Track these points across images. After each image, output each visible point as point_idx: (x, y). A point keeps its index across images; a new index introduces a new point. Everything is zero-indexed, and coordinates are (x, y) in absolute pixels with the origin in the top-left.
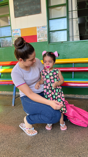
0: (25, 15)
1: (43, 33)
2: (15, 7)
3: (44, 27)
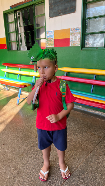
0: (60, 14)
1: (76, 36)
2: (50, 5)
3: (78, 29)
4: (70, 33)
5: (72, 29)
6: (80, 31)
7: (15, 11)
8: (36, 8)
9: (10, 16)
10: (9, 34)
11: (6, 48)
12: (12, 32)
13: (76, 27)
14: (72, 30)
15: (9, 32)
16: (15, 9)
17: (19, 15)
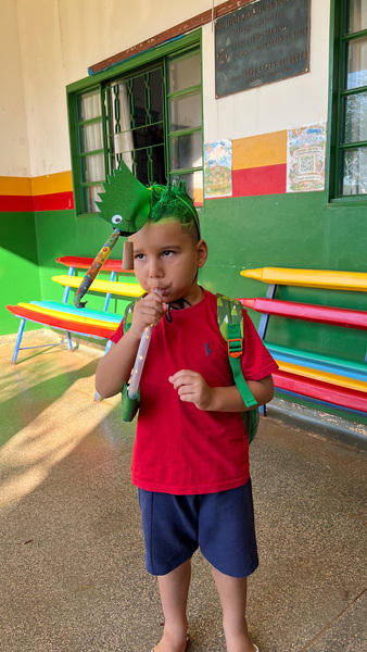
0: (251, 84)
1: (310, 155)
2: (219, 55)
3: (315, 131)
4: (288, 145)
5: (294, 131)
6: (324, 137)
7: (105, 83)
8: (172, 68)
9: (89, 99)
10: (84, 158)
11: (72, 207)
12: (95, 153)
13: (308, 125)
14: (295, 136)
15: (82, 150)
16: (104, 77)
17: (117, 95)
